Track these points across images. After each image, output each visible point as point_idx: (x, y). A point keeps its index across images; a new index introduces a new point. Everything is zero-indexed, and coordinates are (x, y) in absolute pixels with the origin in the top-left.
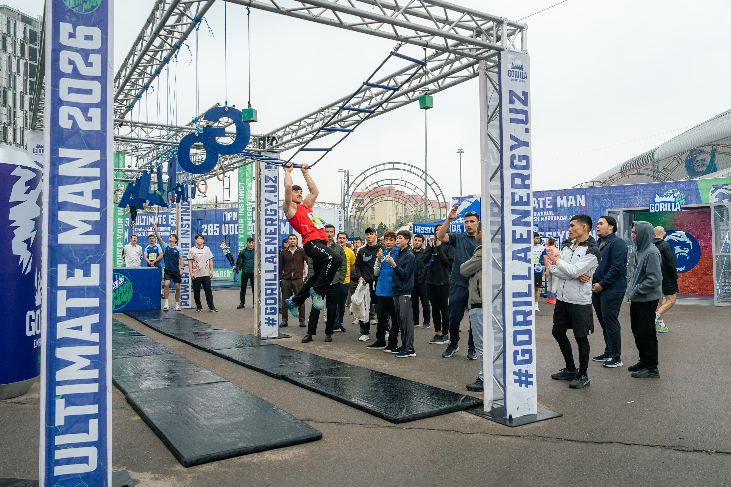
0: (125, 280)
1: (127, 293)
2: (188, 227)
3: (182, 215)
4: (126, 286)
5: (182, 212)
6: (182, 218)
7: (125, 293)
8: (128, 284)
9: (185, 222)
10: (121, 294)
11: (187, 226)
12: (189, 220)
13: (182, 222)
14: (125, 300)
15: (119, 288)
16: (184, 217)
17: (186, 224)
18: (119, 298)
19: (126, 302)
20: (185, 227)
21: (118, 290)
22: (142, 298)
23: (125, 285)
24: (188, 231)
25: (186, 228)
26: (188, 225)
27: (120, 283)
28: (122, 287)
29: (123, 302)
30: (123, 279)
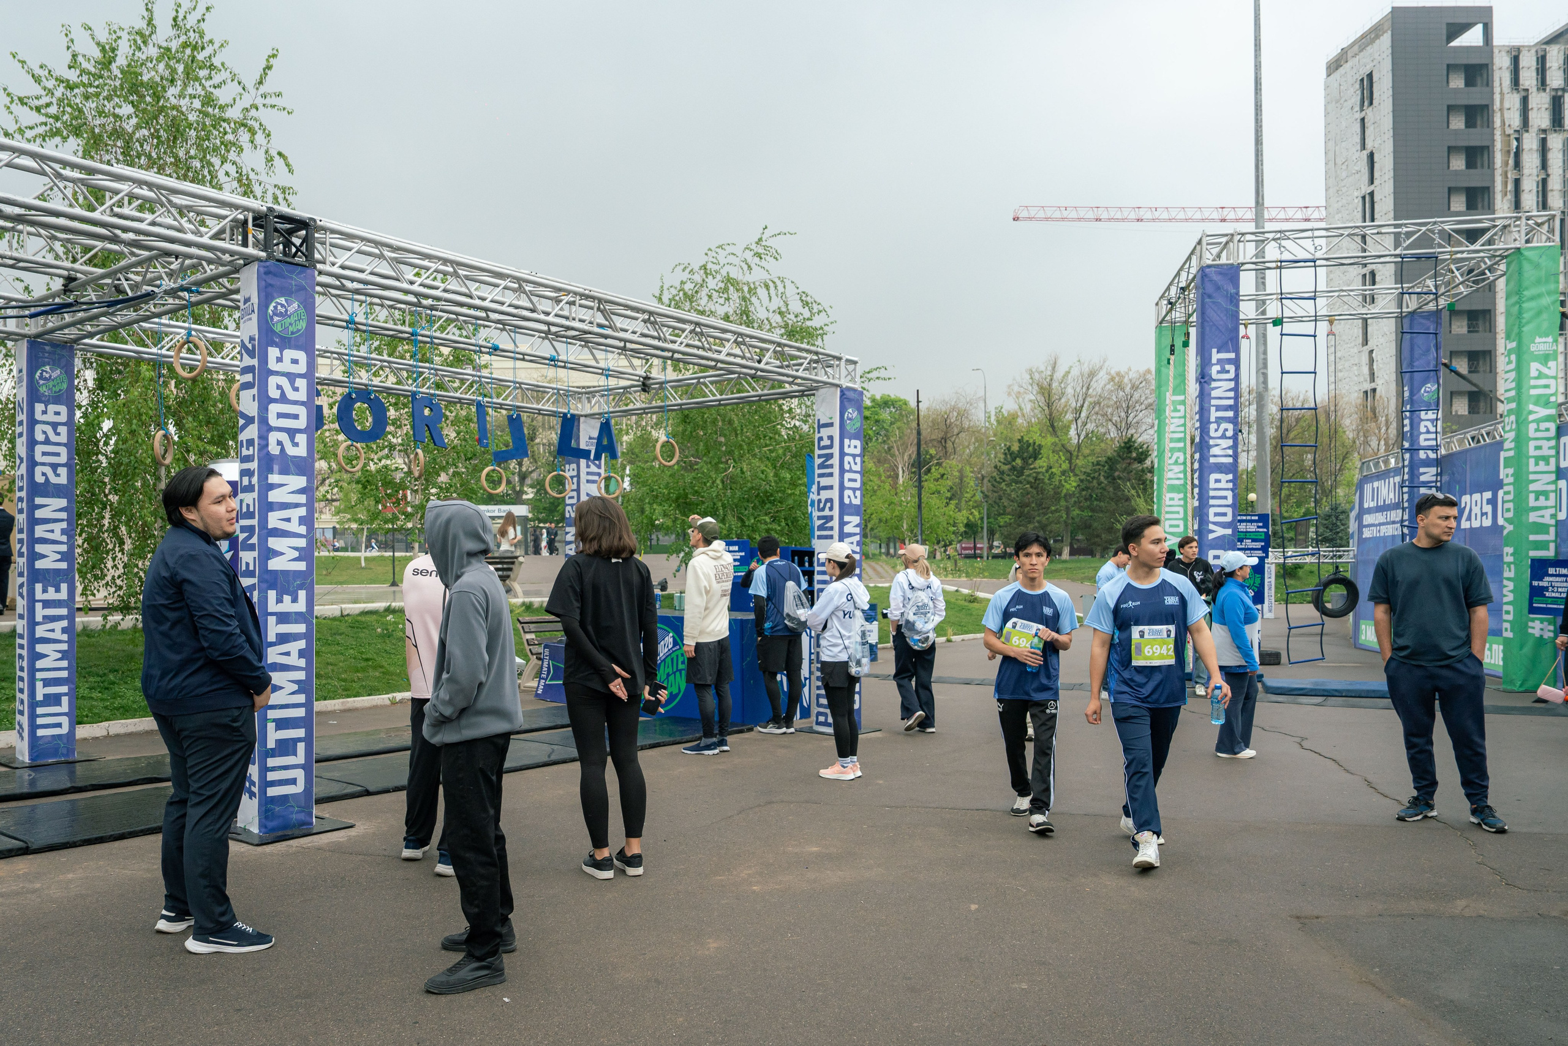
1: (678, 674)
2: (831, 509)
4: (678, 657)
7: (674, 673)
8: (679, 652)
9: (825, 495)
10: (668, 675)
11: (829, 505)
12: (831, 487)
14: (675, 691)
16: (824, 482)
17: (827, 501)
19: (677, 695)
20: (823, 509)
23: (673, 655)
24: (831, 518)
25: (827, 512)
26: (831, 500)
29: (671, 694)
30: (671, 640)
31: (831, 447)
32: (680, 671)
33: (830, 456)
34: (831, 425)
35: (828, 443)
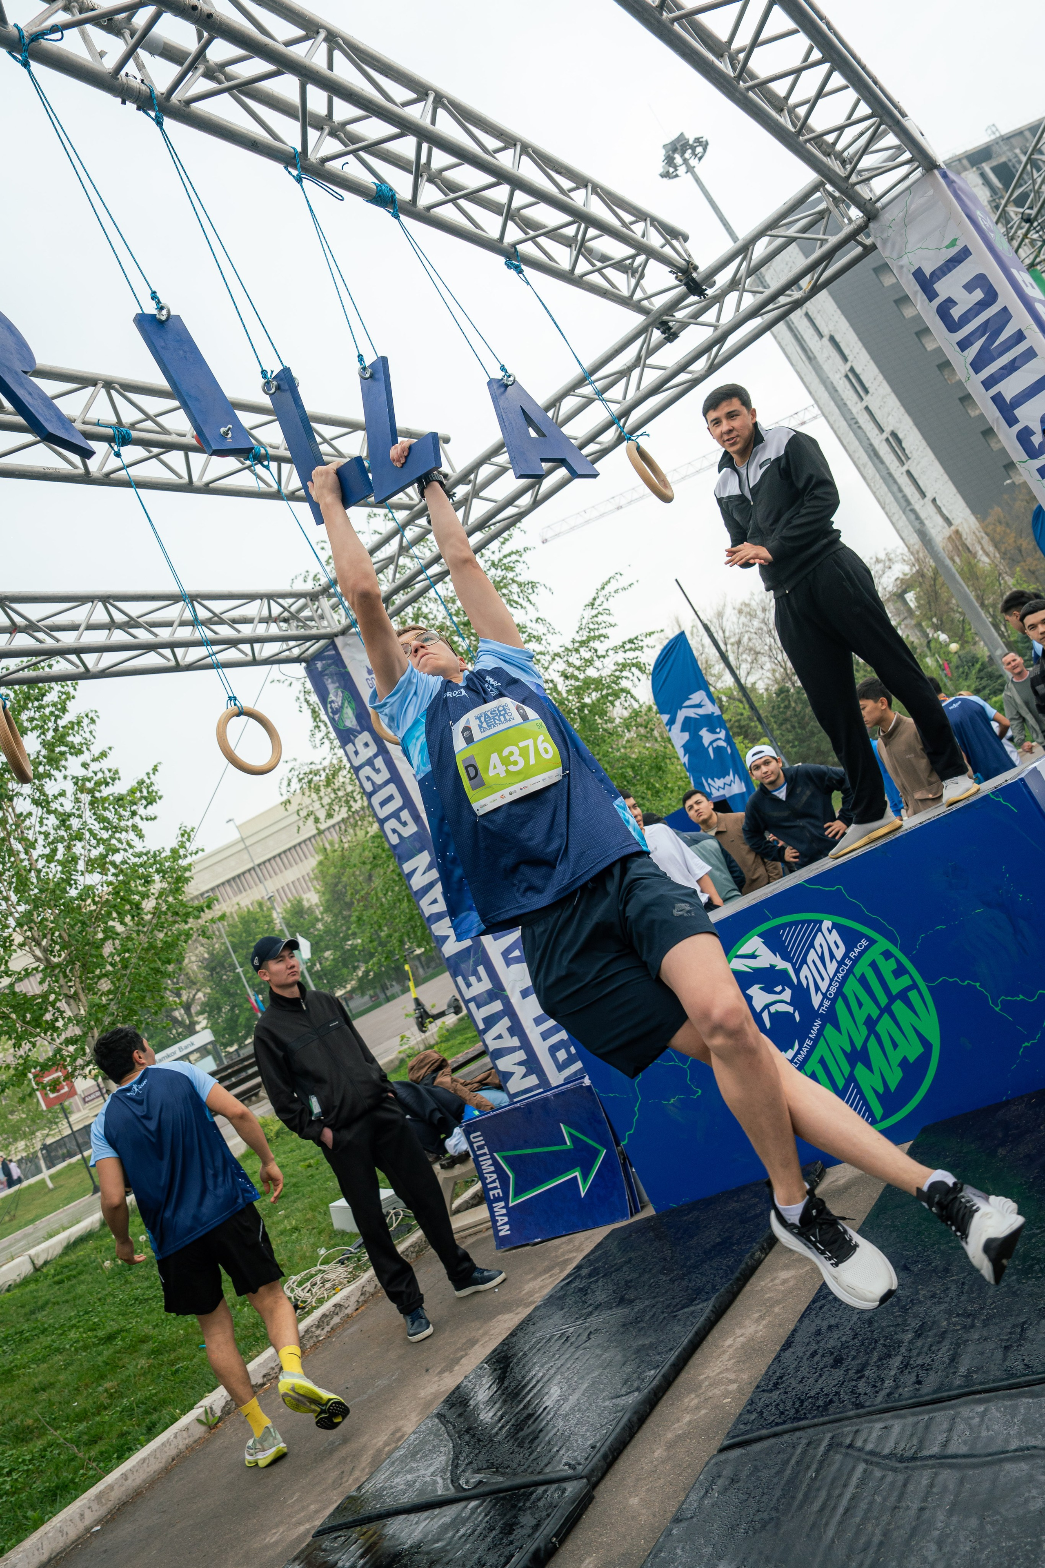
0: (850, 938)
1: (900, 1007)
3: (988, 384)
4: (873, 965)
5: (977, 365)
6: (998, 399)
7: (890, 1010)
8: (874, 953)
9: (1030, 413)
13: (1011, 421)
15: (840, 992)
16: (1010, 388)
18: (872, 1043)
21: (840, 1005)
22: (1006, 1005)
23: (862, 968)
27: (832, 967)
28: (852, 987)
29: (907, 1063)
30: (835, 936)
31: (991, 296)
32: (903, 995)
33: (1005, 315)
34: (965, 253)
35: (978, 295)
